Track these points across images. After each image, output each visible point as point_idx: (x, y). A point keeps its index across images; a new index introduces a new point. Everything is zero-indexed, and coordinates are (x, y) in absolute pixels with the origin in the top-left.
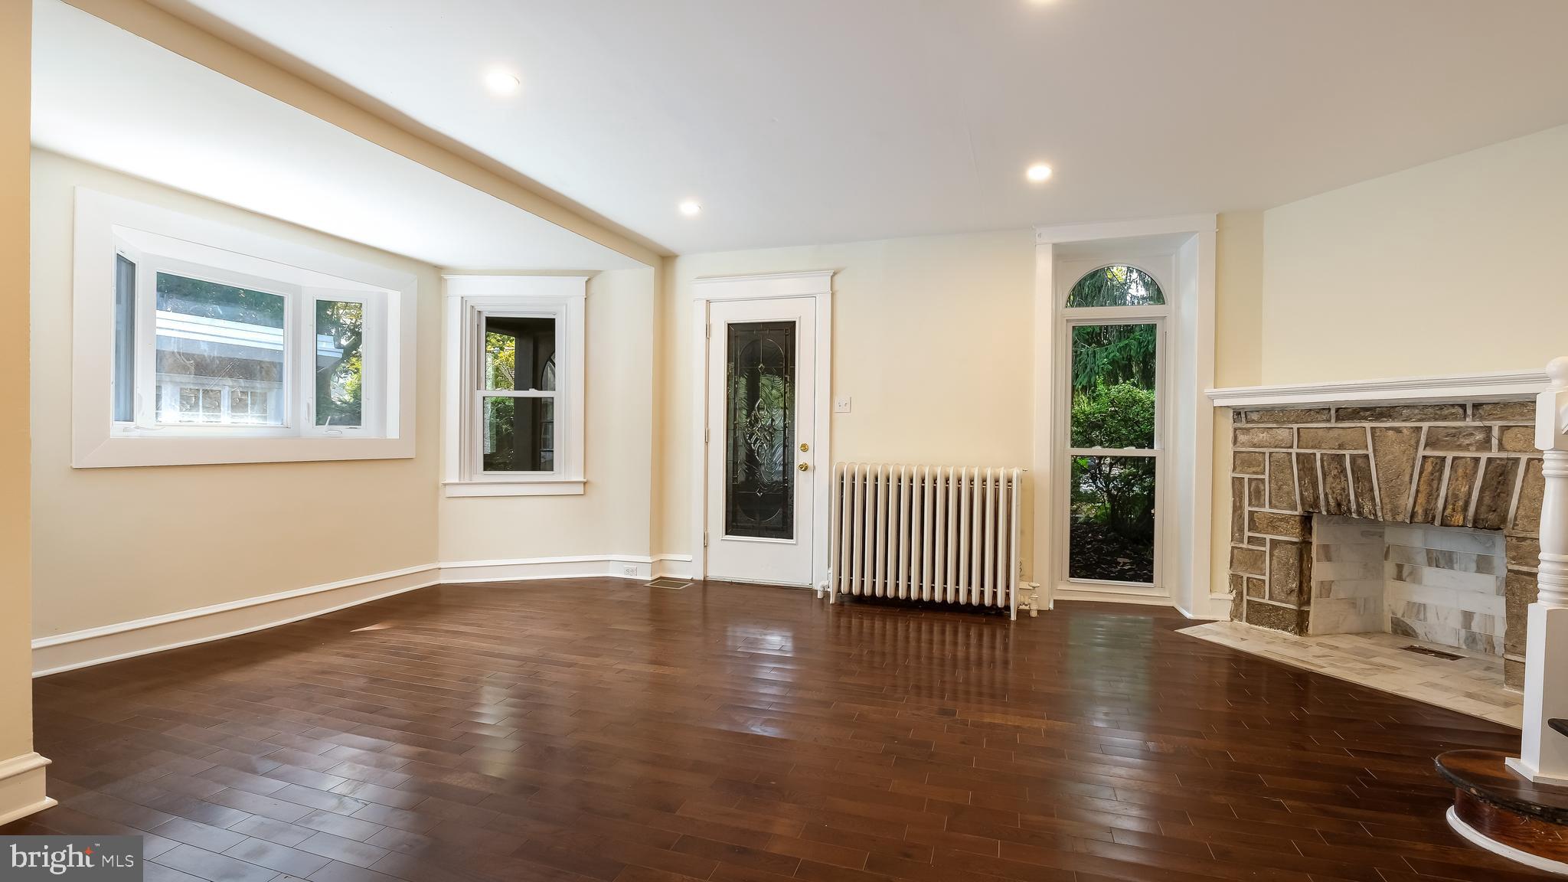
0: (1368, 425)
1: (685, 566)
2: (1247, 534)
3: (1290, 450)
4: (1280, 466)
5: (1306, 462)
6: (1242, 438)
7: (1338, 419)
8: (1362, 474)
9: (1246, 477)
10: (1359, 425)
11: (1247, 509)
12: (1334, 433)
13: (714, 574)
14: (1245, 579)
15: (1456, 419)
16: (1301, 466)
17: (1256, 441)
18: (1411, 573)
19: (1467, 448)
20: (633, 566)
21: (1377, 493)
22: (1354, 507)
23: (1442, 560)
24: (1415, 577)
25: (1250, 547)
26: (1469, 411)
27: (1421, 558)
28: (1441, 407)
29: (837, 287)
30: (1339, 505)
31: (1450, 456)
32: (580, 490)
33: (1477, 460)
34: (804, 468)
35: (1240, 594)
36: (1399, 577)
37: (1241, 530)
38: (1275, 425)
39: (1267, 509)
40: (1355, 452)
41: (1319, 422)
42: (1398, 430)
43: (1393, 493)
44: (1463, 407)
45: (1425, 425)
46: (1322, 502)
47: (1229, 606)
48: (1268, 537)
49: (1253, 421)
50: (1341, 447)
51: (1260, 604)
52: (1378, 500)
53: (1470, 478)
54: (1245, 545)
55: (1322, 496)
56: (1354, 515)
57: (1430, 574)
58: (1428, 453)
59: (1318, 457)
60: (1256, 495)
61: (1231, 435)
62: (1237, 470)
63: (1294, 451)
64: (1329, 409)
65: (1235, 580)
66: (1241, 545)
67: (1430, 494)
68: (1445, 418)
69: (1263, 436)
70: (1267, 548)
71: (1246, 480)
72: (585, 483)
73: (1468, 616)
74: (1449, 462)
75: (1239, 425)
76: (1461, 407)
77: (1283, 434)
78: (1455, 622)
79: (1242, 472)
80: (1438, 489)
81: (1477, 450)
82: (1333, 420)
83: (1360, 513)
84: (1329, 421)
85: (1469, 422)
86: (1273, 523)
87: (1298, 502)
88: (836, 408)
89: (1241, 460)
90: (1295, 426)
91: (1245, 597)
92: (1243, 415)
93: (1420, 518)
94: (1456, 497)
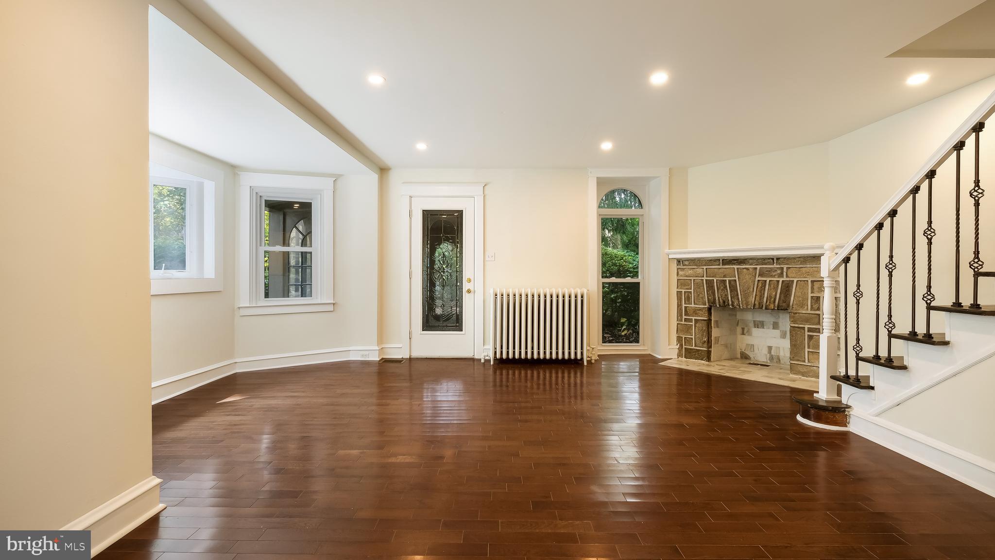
0: (736, 267)
1: (398, 350)
2: (684, 317)
3: (703, 278)
4: (698, 285)
5: (710, 283)
6: (681, 273)
7: (723, 264)
8: (733, 288)
9: (683, 291)
10: (732, 267)
11: (684, 305)
12: (721, 271)
13: (416, 354)
14: (683, 338)
15: (770, 264)
16: (708, 285)
17: (687, 274)
18: (748, 331)
19: (774, 276)
20: (367, 353)
21: (740, 296)
22: (730, 303)
23: (759, 325)
24: (749, 333)
25: (686, 323)
26: (775, 261)
27: (752, 324)
28: (764, 259)
29: (486, 192)
30: (724, 302)
31: (768, 280)
32: (331, 308)
33: (778, 281)
34: (469, 291)
35: (681, 346)
36: (743, 334)
37: (681, 316)
38: (696, 267)
39: (693, 305)
40: (731, 279)
41: (715, 265)
42: (747, 269)
43: (746, 296)
44: (773, 259)
45: (758, 267)
46: (717, 301)
47: (677, 351)
48: (693, 318)
49: (686, 265)
50: (725, 276)
51: (691, 349)
52: (740, 299)
53: (776, 289)
54: (683, 323)
55: (717, 299)
56: (731, 306)
57: (756, 332)
58: (760, 279)
59: (715, 281)
60: (688, 299)
61: (676, 271)
62: (679, 288)
63: (705, 278)
64: (719, 260)
65: (679, 339)
66: (681, 323)
67: (761, 296)
68: (766, 264)
69: (690, 272)
70: (693, 323)
71: (683, 292)
72: (334, 304)
73: (770, 348)
74: (768, 282)
75: (679, 267)
76: (772, 260)
77: (699, 271)
78: (765, 351)
79: (681, 288)
80: (764, 294)
81: (778, 277)
82: (721, 265)
83: (733, 305)
84: (719, 265)
85: (775, 266)
86: (695, 312)
87: (707, 301)
88: (487, 259)
89: (681, 283)
90: (705, 267)
91: (684, 347)
92: (681, 262)
93: (757, 306)
94: (771, 297)
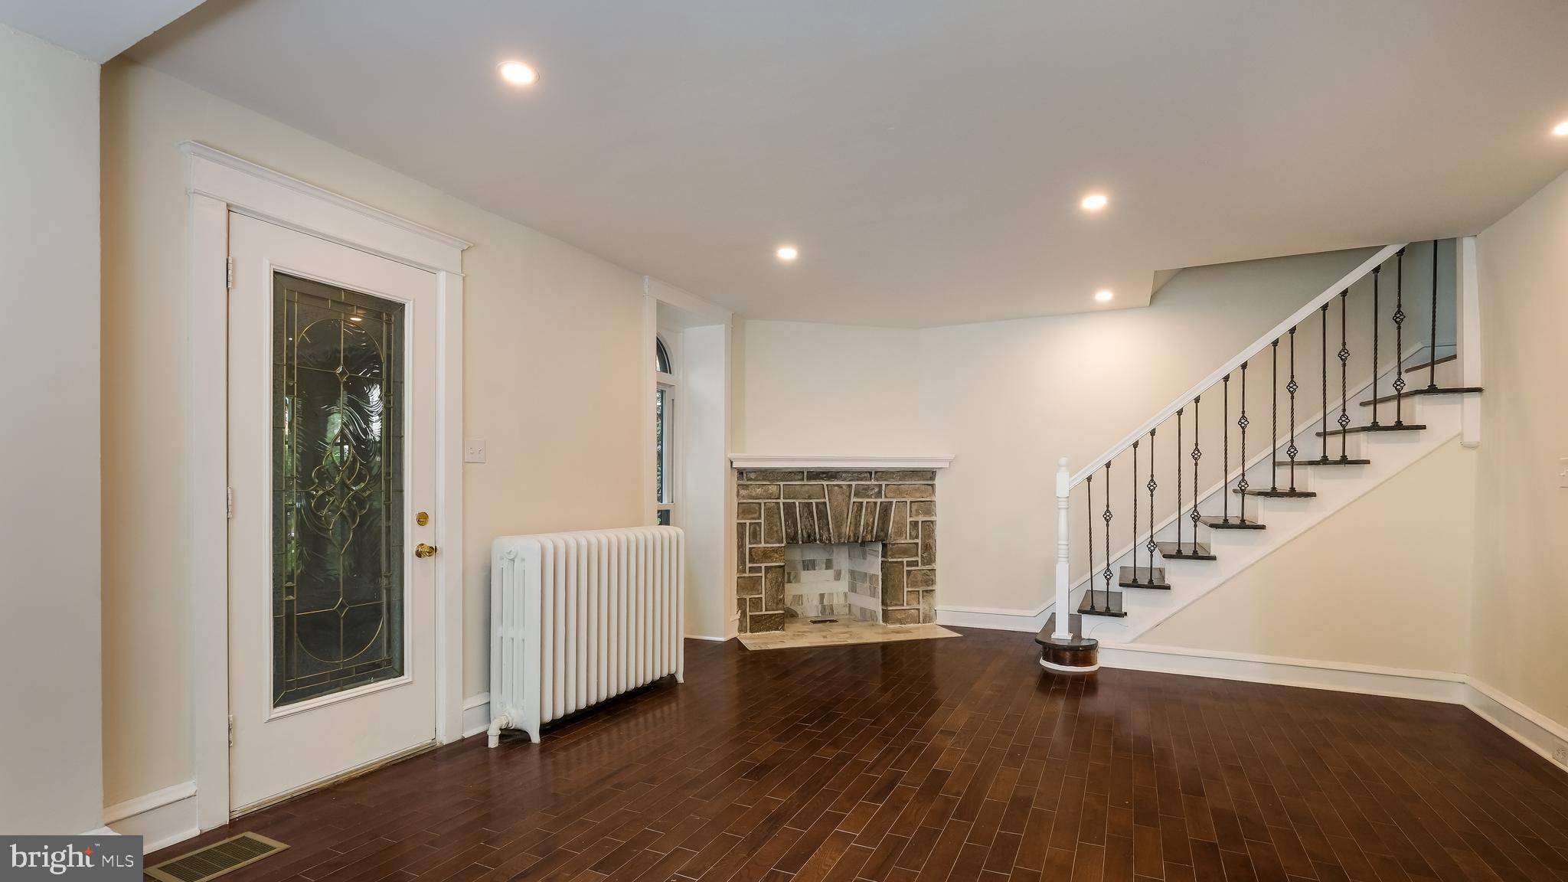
0: (825, 483)
2: (748, 565)
3: (778, 501)
4: (772, 513)
5: (789, 509)
6: (743, 492)
7: (809, 479)
8: (822, 515)
9: (748, 522)
10: (820, 483)
11: (748, 546)
12: (805, 489)
14: (748, 600)
15: (866, 480)
16: (786, 511)
17: (754, 494)
19: (870, 496)
21: (831, 526)
22: (818, 537)
25: (751, 575)
26: (873, 476)
28: (861, 473)
29: (469, 272)
30: (809, 536)
31: (865, 501)
33: (875, 503)
34: (424, 552)
35: (744, 614)
37: (744, 563)
38: (768, 483)
39: (763, 545)
40: (818, 501)
41: (796, 481)
42: (839, 486)
43: (838, 525)
44: (871, 473)
45: (854, 483)
46: (800, 536)
47: (737, 623)
48: (763, 565)
49: (751, 480)
50: (810, 497)
51: (759, 616)
52: (831, 531)
53: (873, 513)
54: (747, 575)
55: (800, 532)
56: (818, 542)
57: (805, 575)
58: (855, 500)
59: (797, 504)
60: (755, 536)
61: (736, 490)
62: (740, 517)
63: (781, 501)
64: (803, 472)
65: (741, 603)
66: (744, 575)
67: (856, 524)
68: (861, 480)
69: (759, 491)
70: (763, 574)
71: (748, 525)
73: (822, 596)
74: (864, 504)
75: (741, 482)
76: (869, 474)
77: (773, 489)
78: (816, 602)
79: (743, 518)
80: (860, 521)
81: (875, 498)
82: (805, 479)
83: (821, 540)
84: (803, 480)
85: (873, 482)
86: (766, 555)
87: (784, 536)
89: (744, 510)
90: (782, 483)
91: (748, 614)
92: (745, 475)
93: (852, 539)
94: (867, 523)
